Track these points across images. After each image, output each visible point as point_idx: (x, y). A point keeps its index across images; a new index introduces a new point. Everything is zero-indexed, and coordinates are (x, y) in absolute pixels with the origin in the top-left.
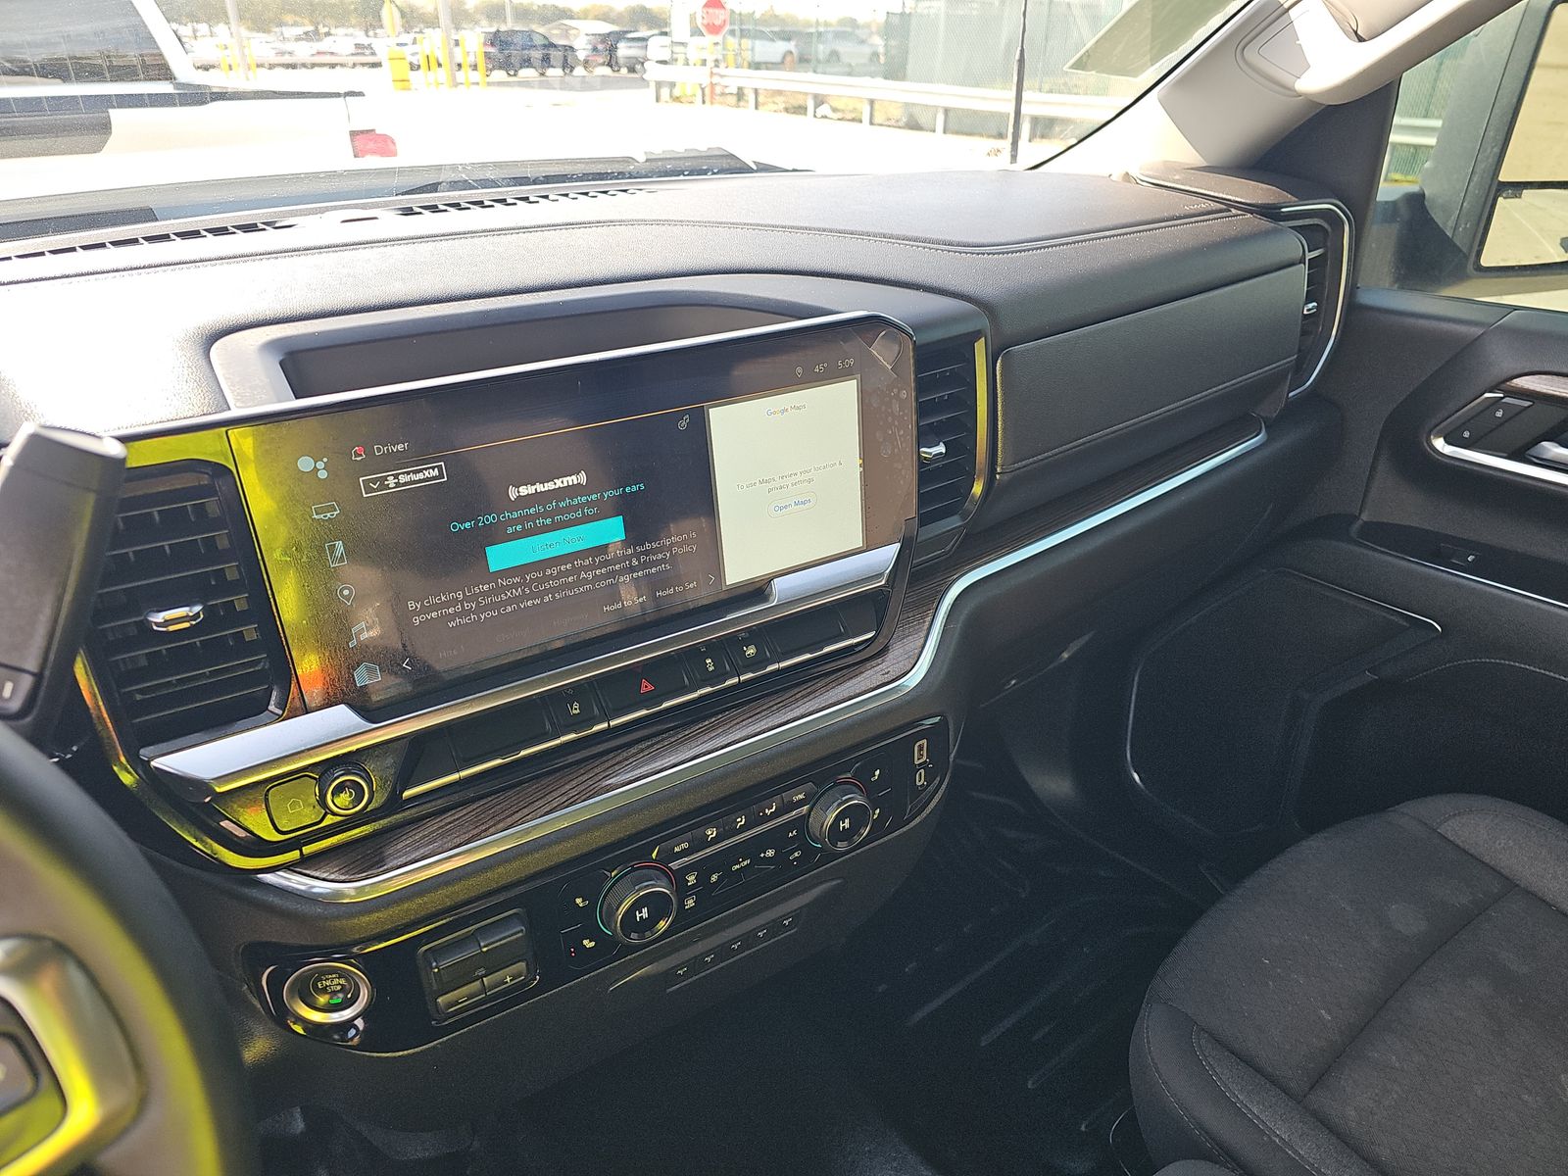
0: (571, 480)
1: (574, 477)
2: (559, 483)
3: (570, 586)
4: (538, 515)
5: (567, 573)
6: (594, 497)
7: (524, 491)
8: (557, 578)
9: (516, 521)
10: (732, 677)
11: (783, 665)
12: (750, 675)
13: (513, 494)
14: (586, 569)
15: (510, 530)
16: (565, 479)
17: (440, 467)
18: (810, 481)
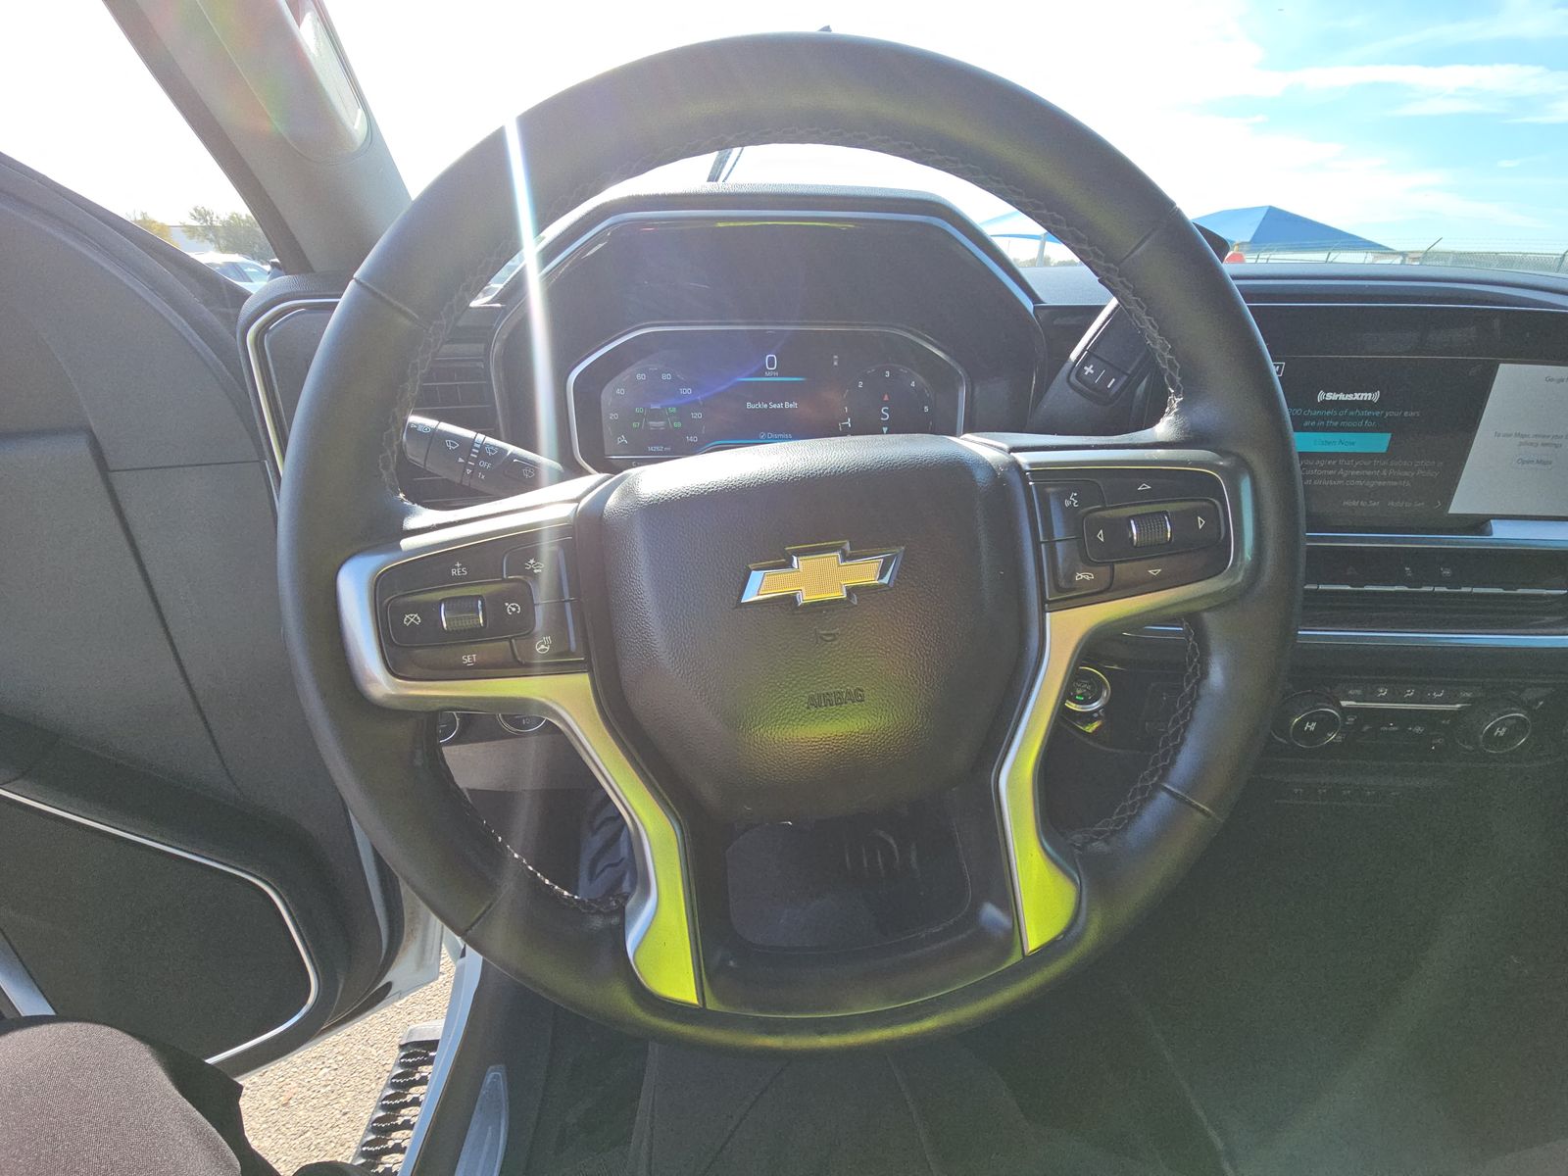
0: (1367, 396)
1: (1370, 394)
2: (1357, 396)
3: (1328, 478)
4: (1330, 417)
5: (1330, 468)
6: (1377, 413)
7: (1331, 396)
8: (1322, 469)
9: (1312, 418)
10: (1429, 585)
11: (1476, 590)
12: (1444, 589)
13: (1321, 396)
14: (1345, 468)
15: (1306, 424)
16: (1363, 394)
17: (1281, 366)
18: (1556, 446)
